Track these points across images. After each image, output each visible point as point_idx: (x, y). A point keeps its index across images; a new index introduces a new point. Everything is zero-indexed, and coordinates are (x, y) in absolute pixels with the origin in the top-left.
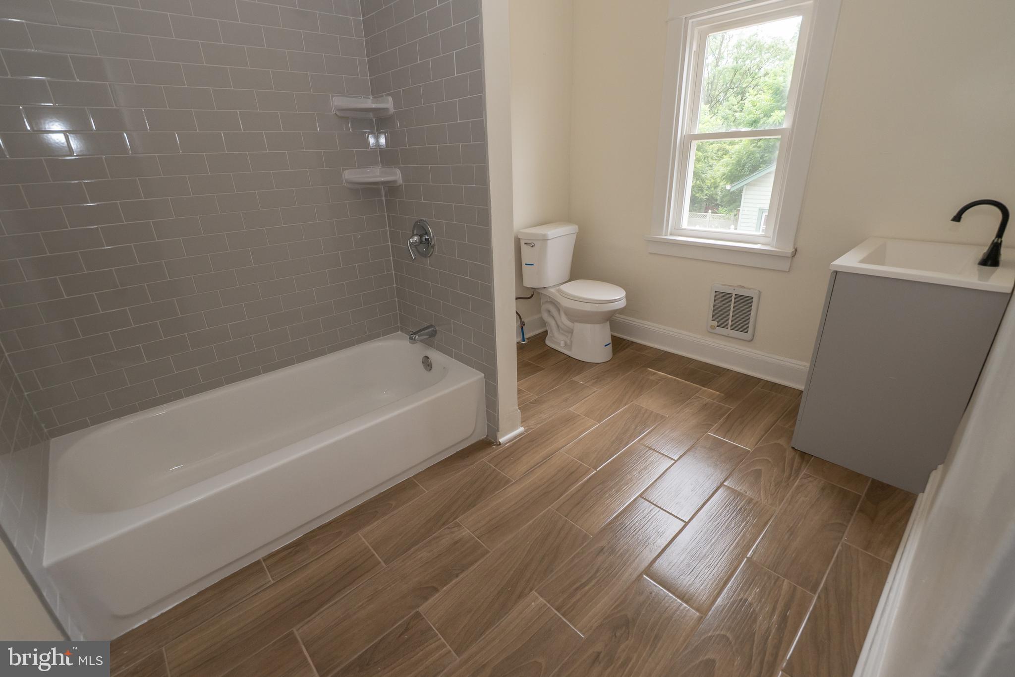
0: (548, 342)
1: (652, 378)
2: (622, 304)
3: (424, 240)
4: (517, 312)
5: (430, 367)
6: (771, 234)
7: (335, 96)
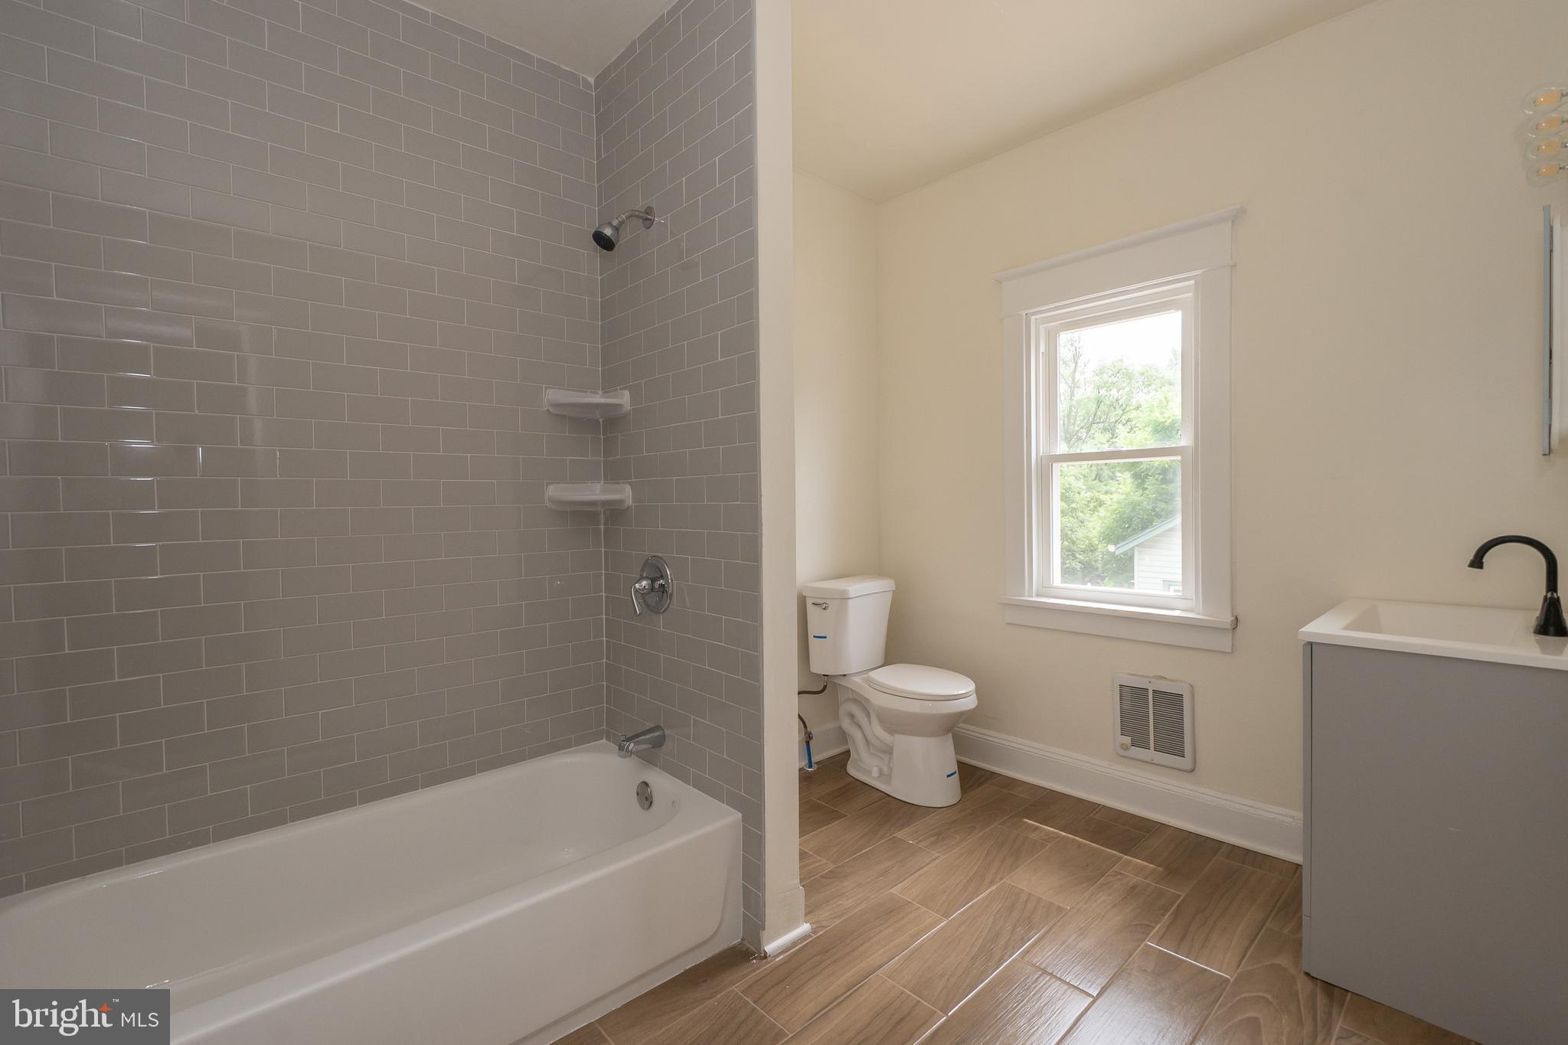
0: (852, 770)
1: (1033, 836)
2: (971, 703)
3: (657, 586)
4: (800, 717)
5: (648, 803)
6: (1192, 594)
7: (549, 388)
